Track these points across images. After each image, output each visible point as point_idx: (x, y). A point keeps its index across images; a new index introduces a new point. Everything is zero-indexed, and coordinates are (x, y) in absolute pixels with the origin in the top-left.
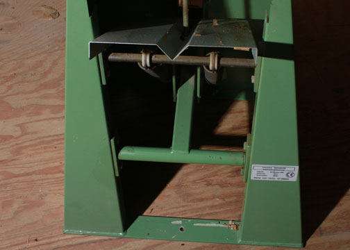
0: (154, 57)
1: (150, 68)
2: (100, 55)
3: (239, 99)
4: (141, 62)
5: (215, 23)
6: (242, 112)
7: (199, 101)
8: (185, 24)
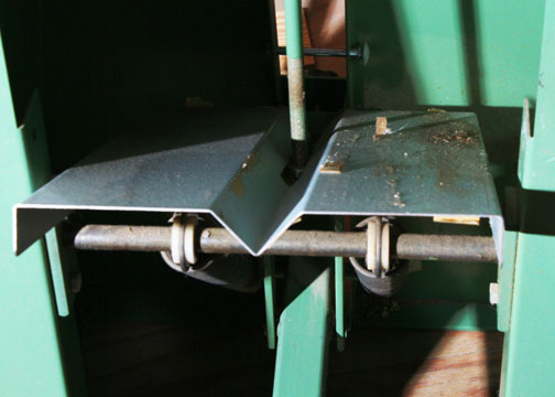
0: (205, 234)
1: (195, 266)
2: (51, 236)
3: (460, 327)
4: (168, 250)
5: (383, 126)
6: (469, 364)
7: (340, 346)
8: (297, 131)
